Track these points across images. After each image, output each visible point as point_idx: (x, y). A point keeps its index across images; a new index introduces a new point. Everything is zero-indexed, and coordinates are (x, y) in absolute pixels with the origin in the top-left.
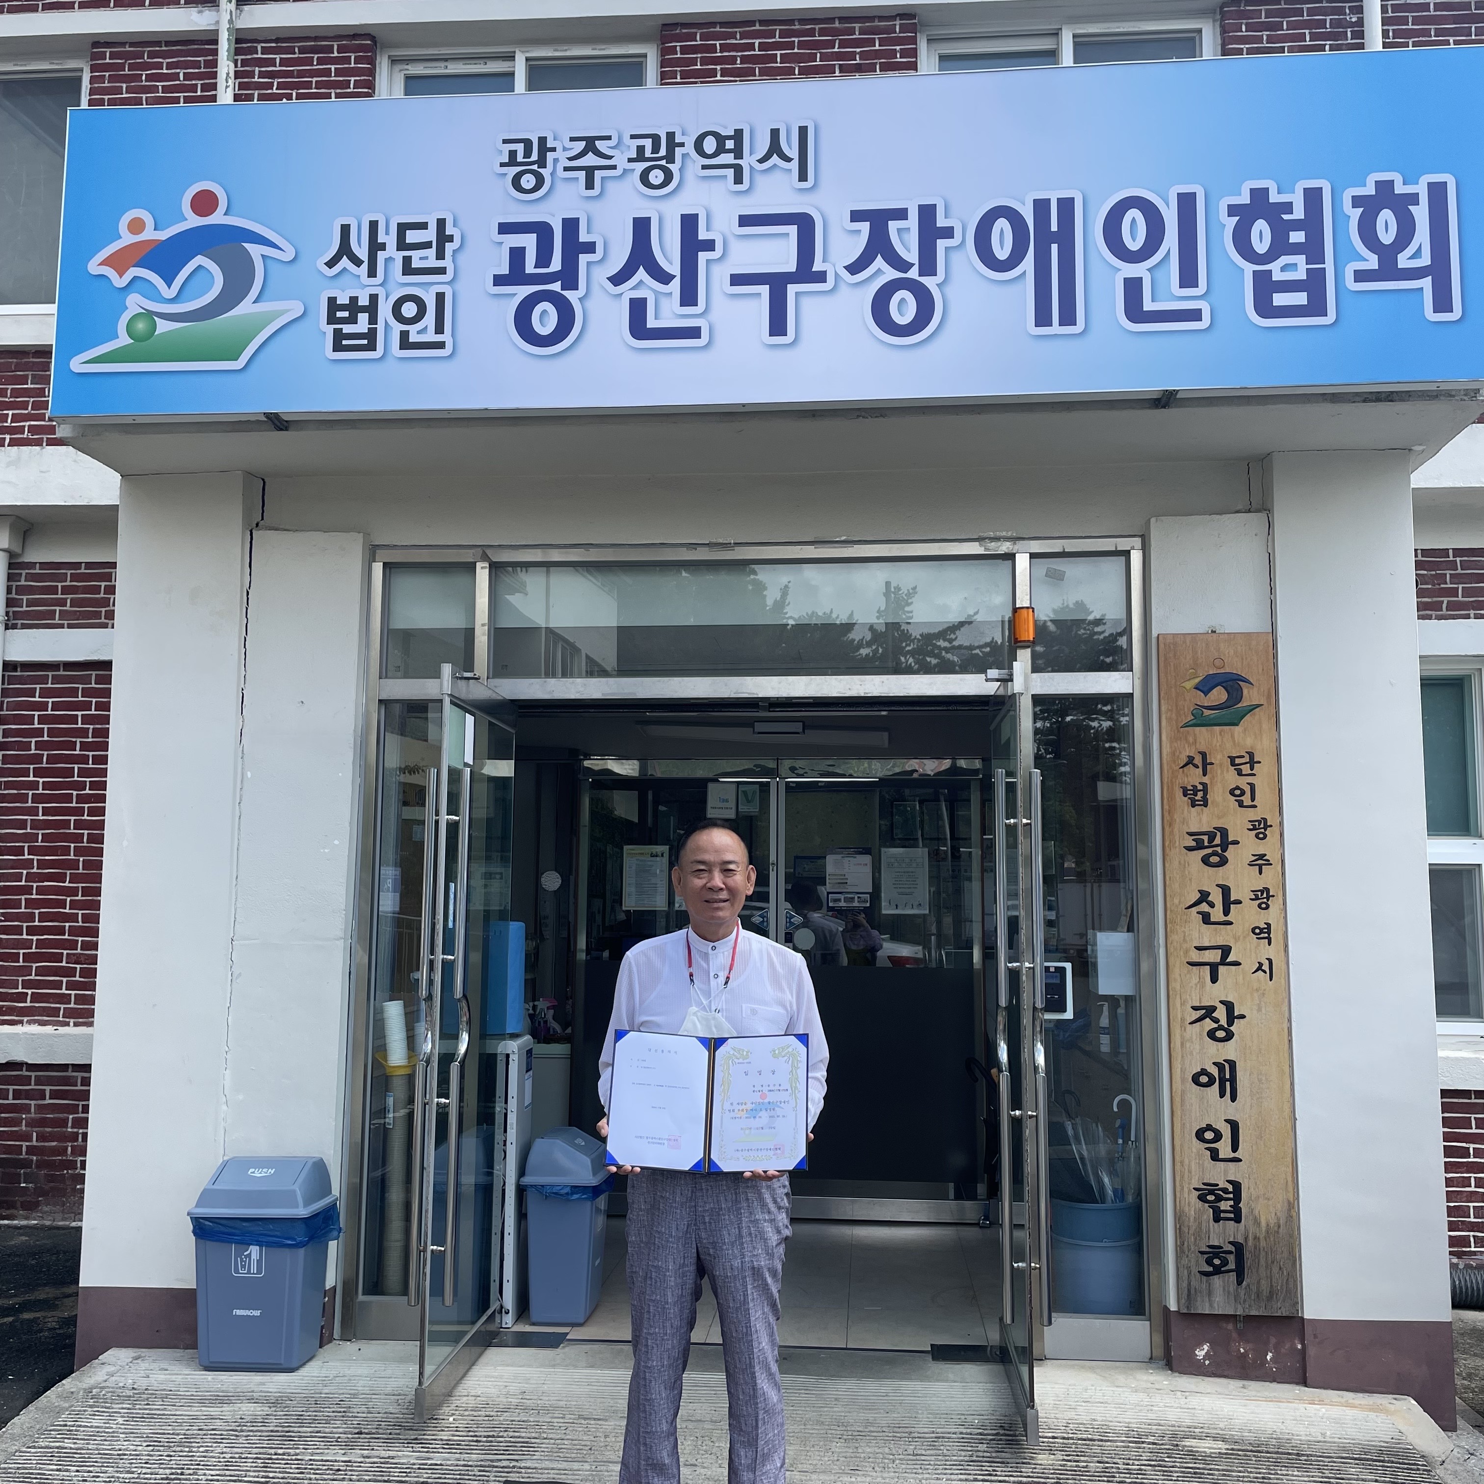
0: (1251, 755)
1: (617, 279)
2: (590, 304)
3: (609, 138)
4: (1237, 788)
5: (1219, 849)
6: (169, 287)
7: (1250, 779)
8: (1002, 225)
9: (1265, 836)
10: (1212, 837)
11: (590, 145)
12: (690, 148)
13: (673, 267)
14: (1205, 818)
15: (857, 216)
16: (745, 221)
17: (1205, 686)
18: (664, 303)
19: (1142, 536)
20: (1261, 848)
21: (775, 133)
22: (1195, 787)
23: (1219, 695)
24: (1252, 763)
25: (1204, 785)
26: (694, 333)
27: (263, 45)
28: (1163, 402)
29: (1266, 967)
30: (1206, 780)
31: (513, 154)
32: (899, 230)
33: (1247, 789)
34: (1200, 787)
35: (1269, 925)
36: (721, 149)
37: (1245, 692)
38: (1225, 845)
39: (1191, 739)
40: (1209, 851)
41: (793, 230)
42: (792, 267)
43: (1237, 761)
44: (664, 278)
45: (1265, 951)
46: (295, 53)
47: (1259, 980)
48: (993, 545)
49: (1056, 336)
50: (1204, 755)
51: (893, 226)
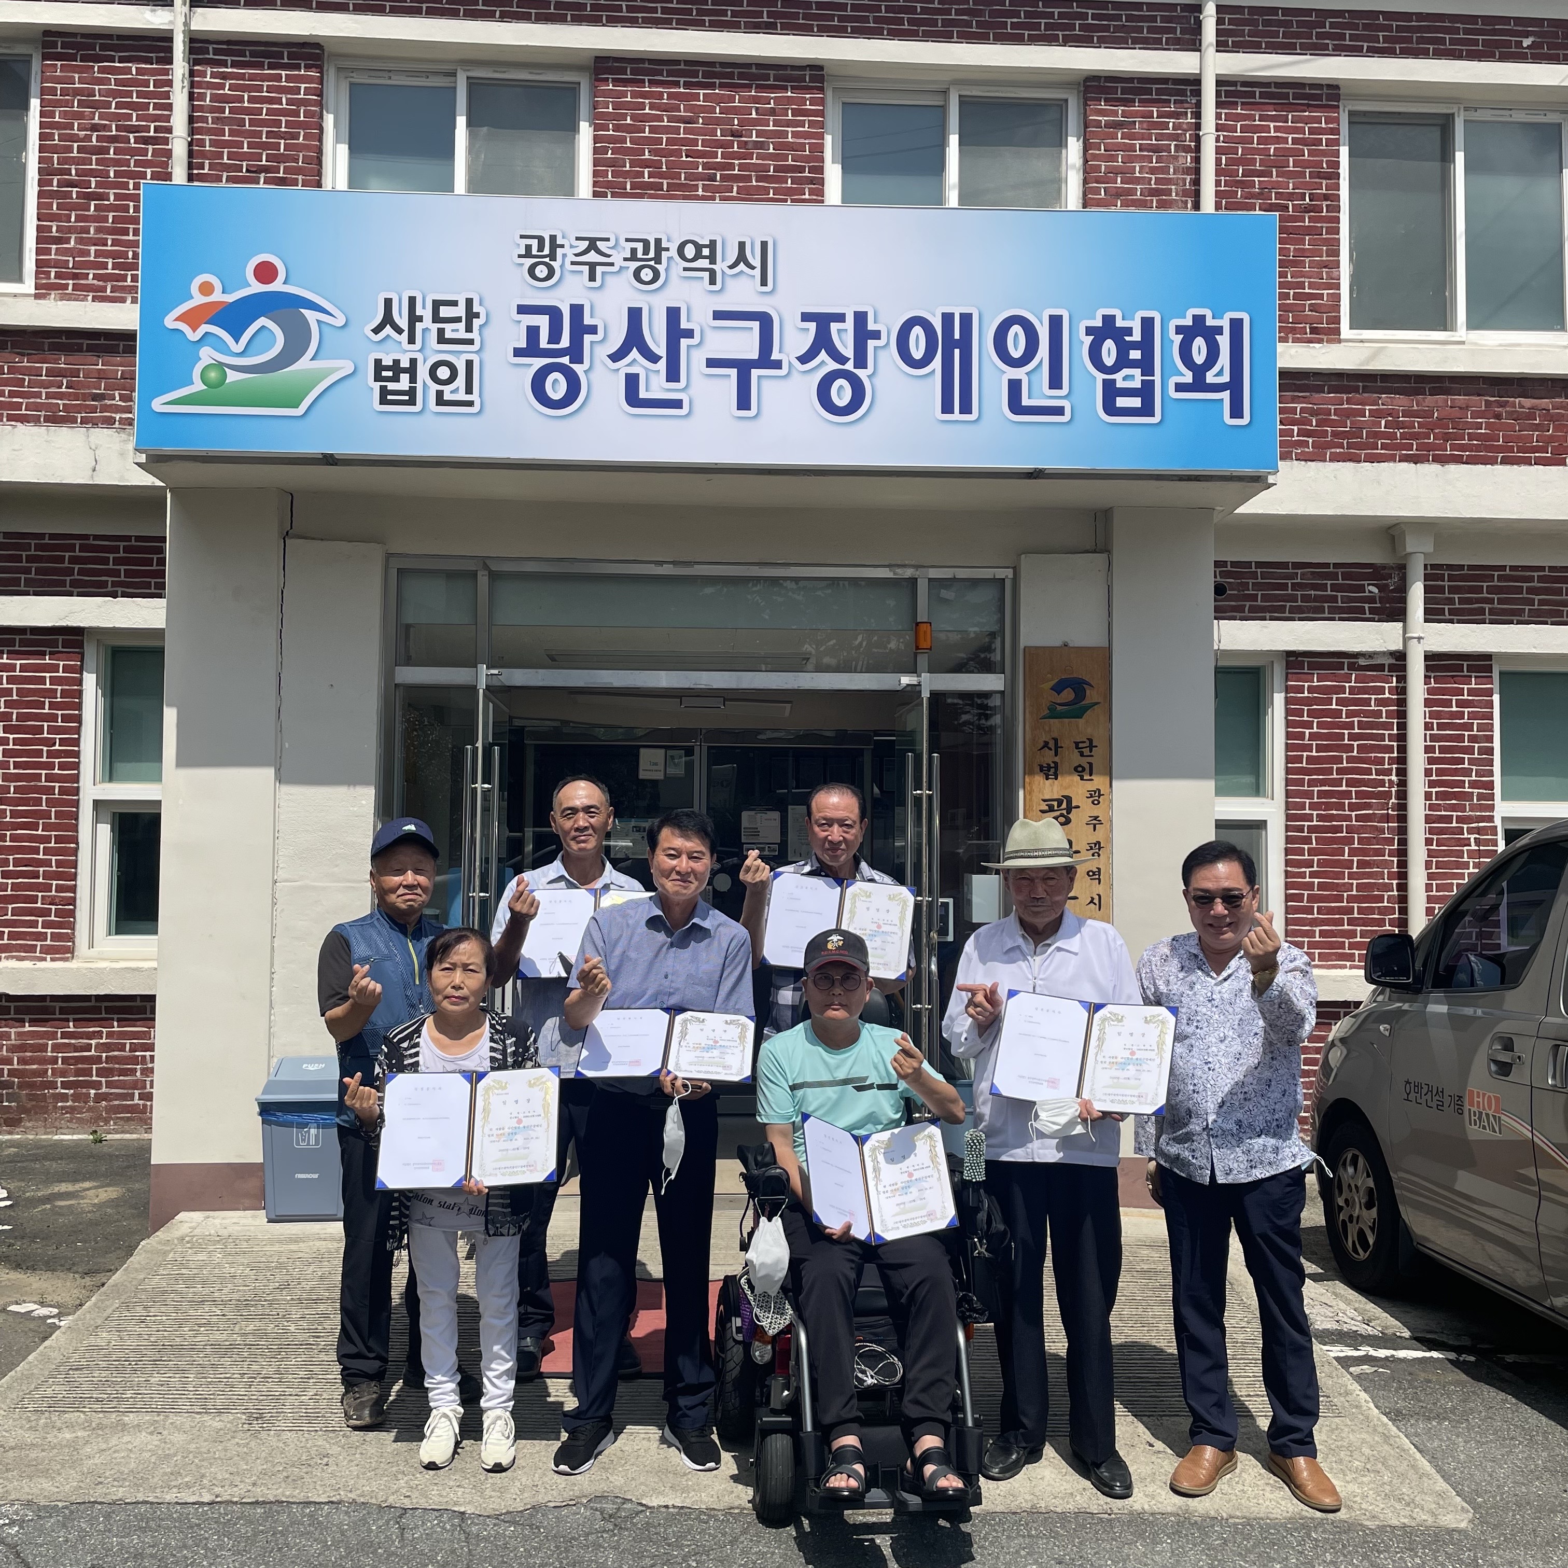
0: (1091, 741)
1: (616, 357)
2: (593, 376)
3: (608, 240)
4: (1080, 766)
5: (1065, 812)
6: (237, 343)
7: (1089, 759)
8: (917, 331)
9: (1099, 803)
10: (1060, 803)
11: (593, 245)
12: (673, 252)
13: (661, 350)
14: (1055, 789)
15: (806, 317)
16: (719, 315)
17: (1058, 688)
18: (653, 378)
19: (1014, 568)
20: (1095, 811)
21: (742, 245)
22: (1049, 765)
23: (1068, 695)
24: (1091, 747)
25: (1056, 763)
26: (677, 404)
27: (215, 46)
28: (1035, 475)
29: (1096, 901)
30: (1057, 759)
31: (528, 248)
32: (839, 331)
33: (1087, 767)
34: (1052, 765)
35: (1099, 869)
36: (698, 256)
37: (1088, 692)
38: (1069, 809)
39: (1047, 729)
40: (1058, 813)
41: (756, 325)
42: (755, 356)
43: (1081, 745)
44: (654, 358)
45: (1097, 889)
46: (246, 56)
47: (1091, 911)
48: (899, 571)
49: (957, 421)
50: (1056, 740)
51: (834, 326)
